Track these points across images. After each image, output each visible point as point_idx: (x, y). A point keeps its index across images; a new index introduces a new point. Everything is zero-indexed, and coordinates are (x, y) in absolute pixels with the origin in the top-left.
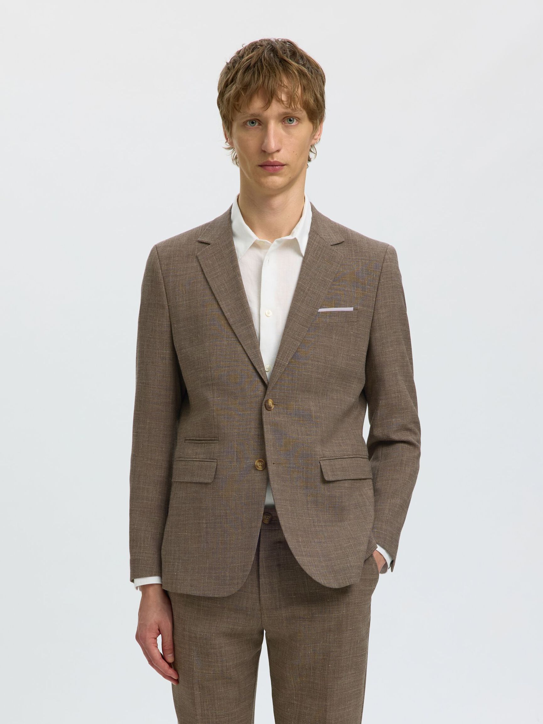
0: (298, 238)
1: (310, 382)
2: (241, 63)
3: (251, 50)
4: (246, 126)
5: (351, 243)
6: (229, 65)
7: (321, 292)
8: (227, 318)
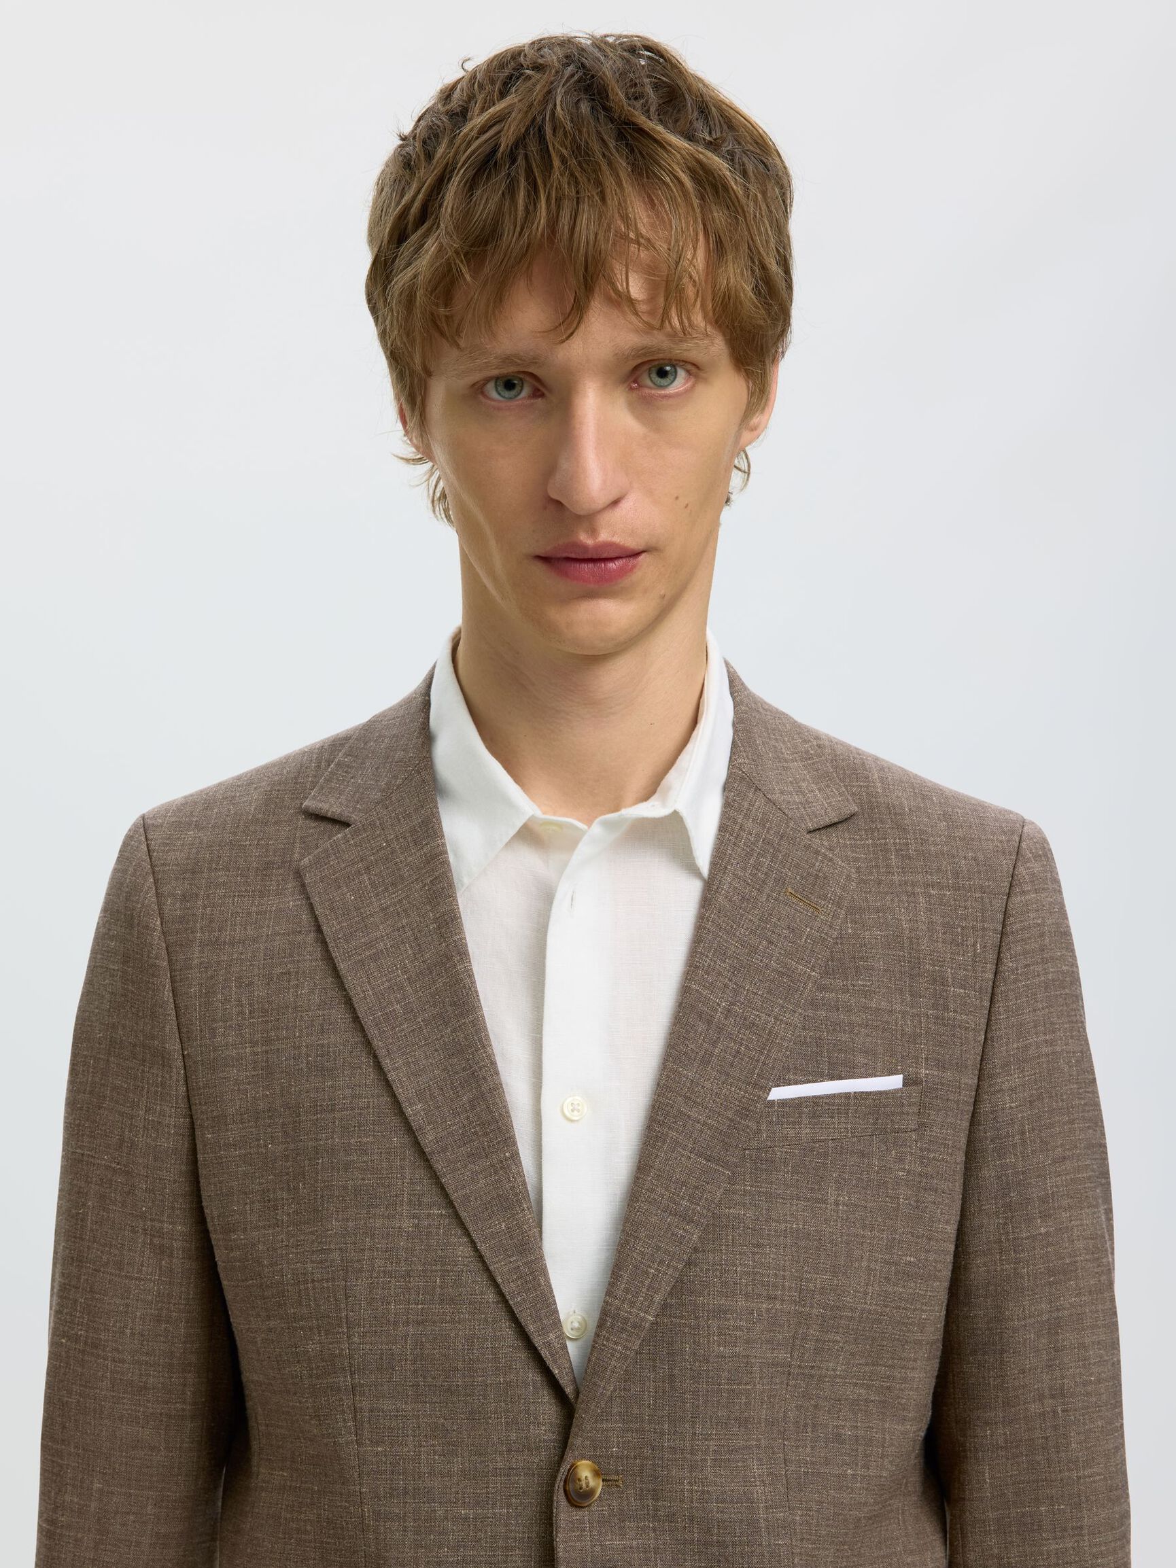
0: (684, 813)
1: (746, 1384)
2: (458, 141)
3: (498, 85)
4: (481, 397)
5: (882, 822)
6: (409, 149)
7: (776, 1018)
8: (414, 1125)
